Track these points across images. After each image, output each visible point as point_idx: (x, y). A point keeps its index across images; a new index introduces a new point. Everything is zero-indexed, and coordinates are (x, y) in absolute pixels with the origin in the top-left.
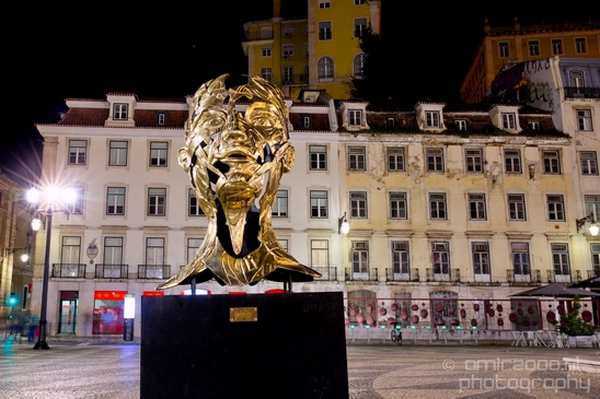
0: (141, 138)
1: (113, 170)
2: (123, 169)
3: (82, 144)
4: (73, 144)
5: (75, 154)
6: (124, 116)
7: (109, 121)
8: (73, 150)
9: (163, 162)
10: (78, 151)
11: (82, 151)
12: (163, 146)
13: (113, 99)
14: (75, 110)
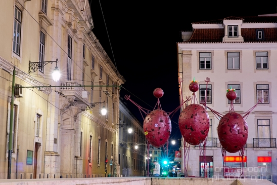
0: (249, 50)
1: (230, 72)
2: (237, 72)
3: (208, 55)
4: (202, 55)
5: (204, 62)
6: (236, 34)
7: (226, 38)
8: (202, 59)
9: (266, 66)
10: (206, 60)
11: (208, 59)
12: (264, 54)
13: (227, 23)
14: (198, 30)
